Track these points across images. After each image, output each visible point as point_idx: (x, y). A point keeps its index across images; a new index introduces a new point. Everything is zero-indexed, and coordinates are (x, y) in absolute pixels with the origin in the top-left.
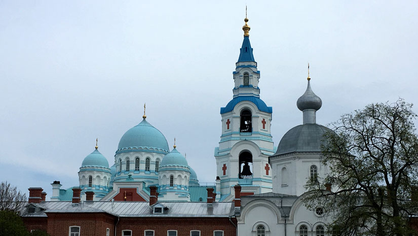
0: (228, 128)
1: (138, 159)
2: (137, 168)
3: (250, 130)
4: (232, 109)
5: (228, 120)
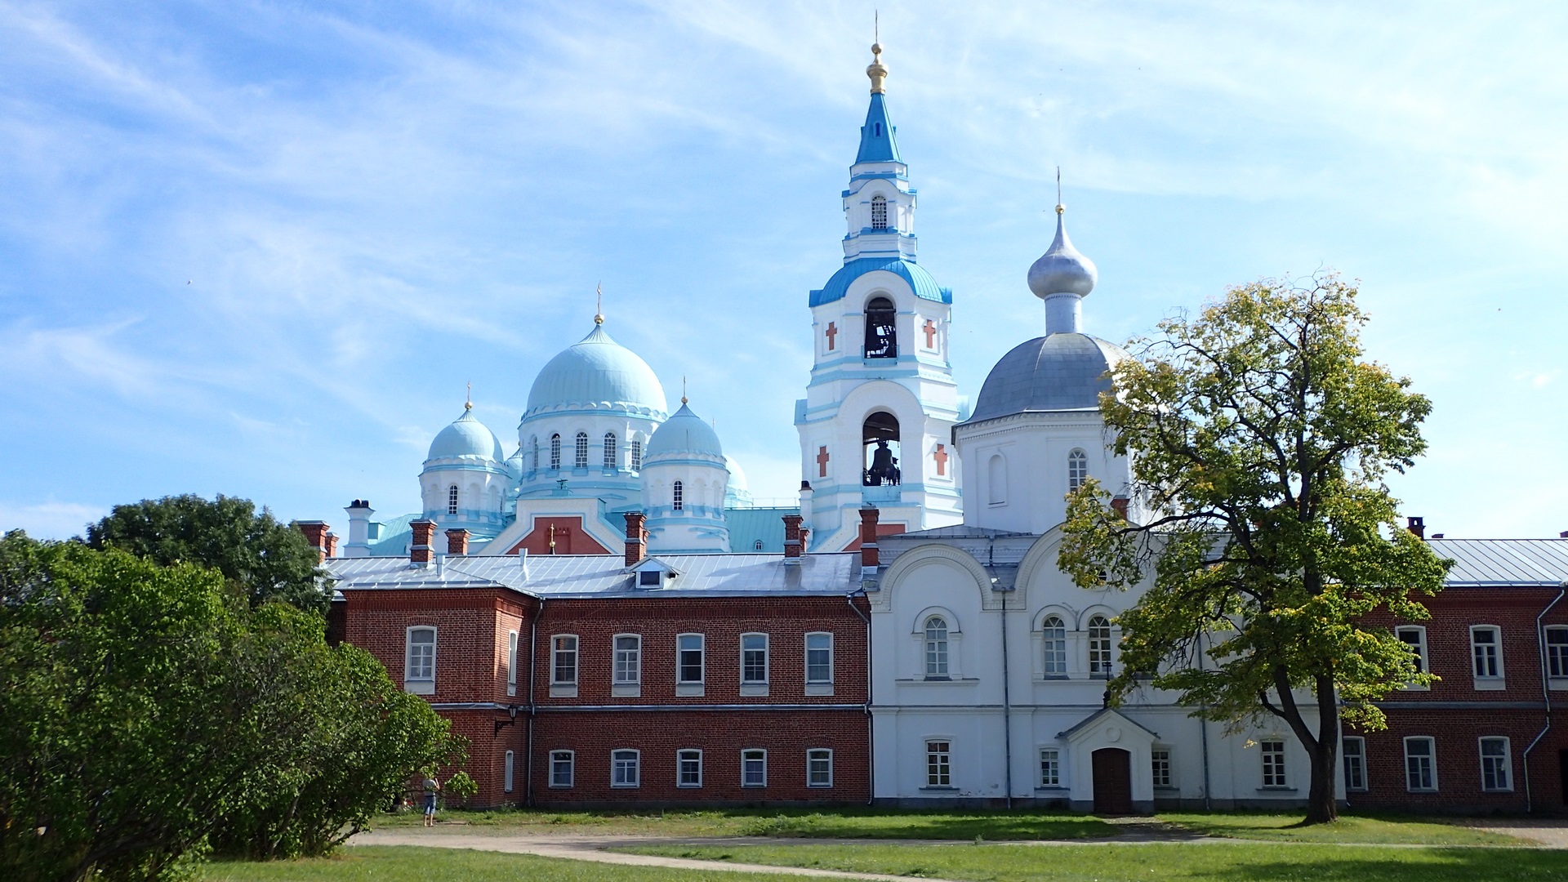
0: (831, 347)
1: (582, 439)
2: (581, 463)
3: (892, 353)
4: (842, 293)
5: (831, 324)
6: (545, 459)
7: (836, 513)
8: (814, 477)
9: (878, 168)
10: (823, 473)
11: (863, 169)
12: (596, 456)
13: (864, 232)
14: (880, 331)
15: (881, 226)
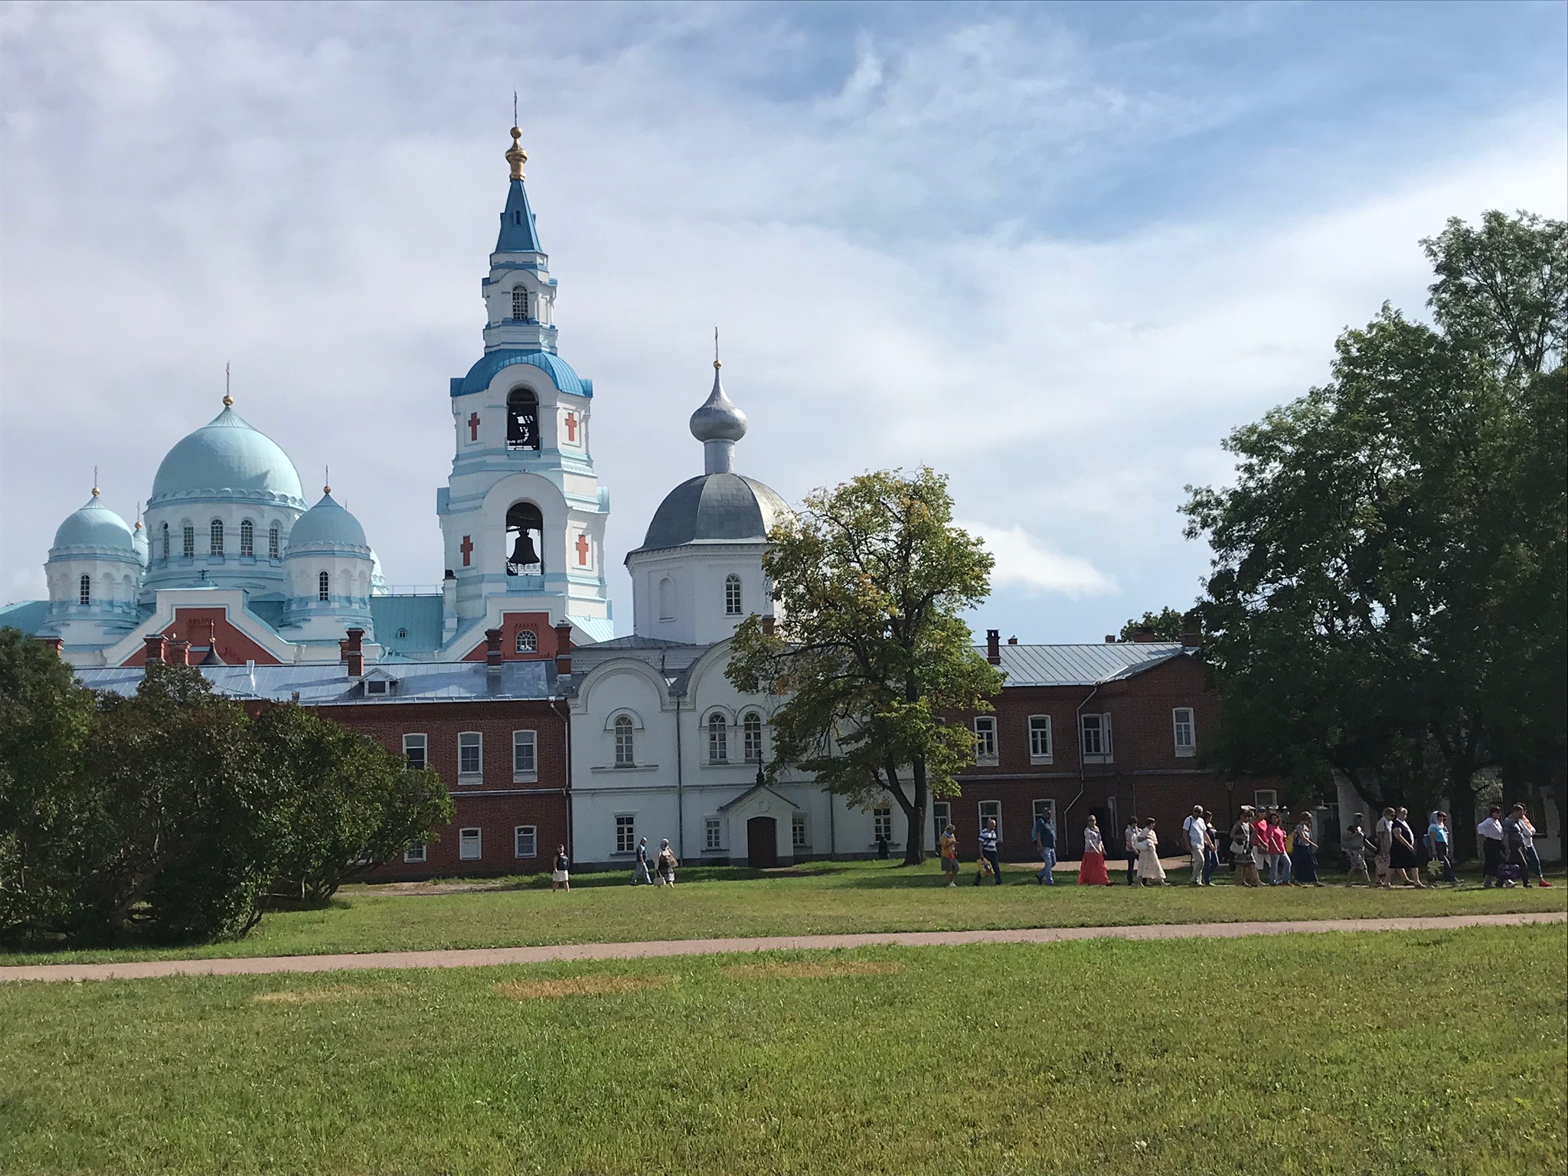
0: (474, 438)
1: (217, 527)
2: (217, 549)
3: (535, 442)
4: (484, 385)
5: (474, 415)
6: (177, 547)
7: (482, 601)
8: (457, 565)
9: (519, 258)
10: (467, 562)
11: (503, 258)
12: (232, 544)
13: (505, 322)
14: (521, 420)
15: (522, 316)
